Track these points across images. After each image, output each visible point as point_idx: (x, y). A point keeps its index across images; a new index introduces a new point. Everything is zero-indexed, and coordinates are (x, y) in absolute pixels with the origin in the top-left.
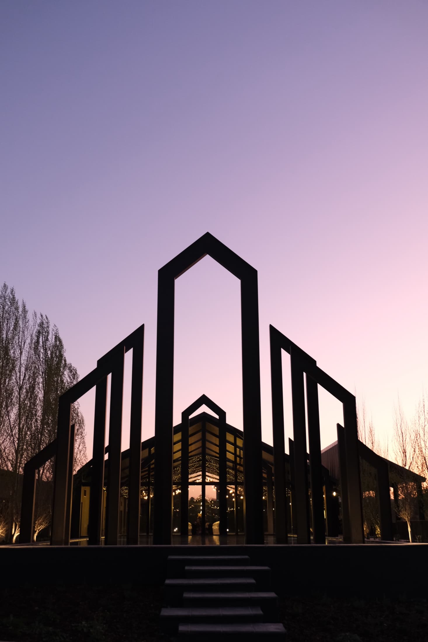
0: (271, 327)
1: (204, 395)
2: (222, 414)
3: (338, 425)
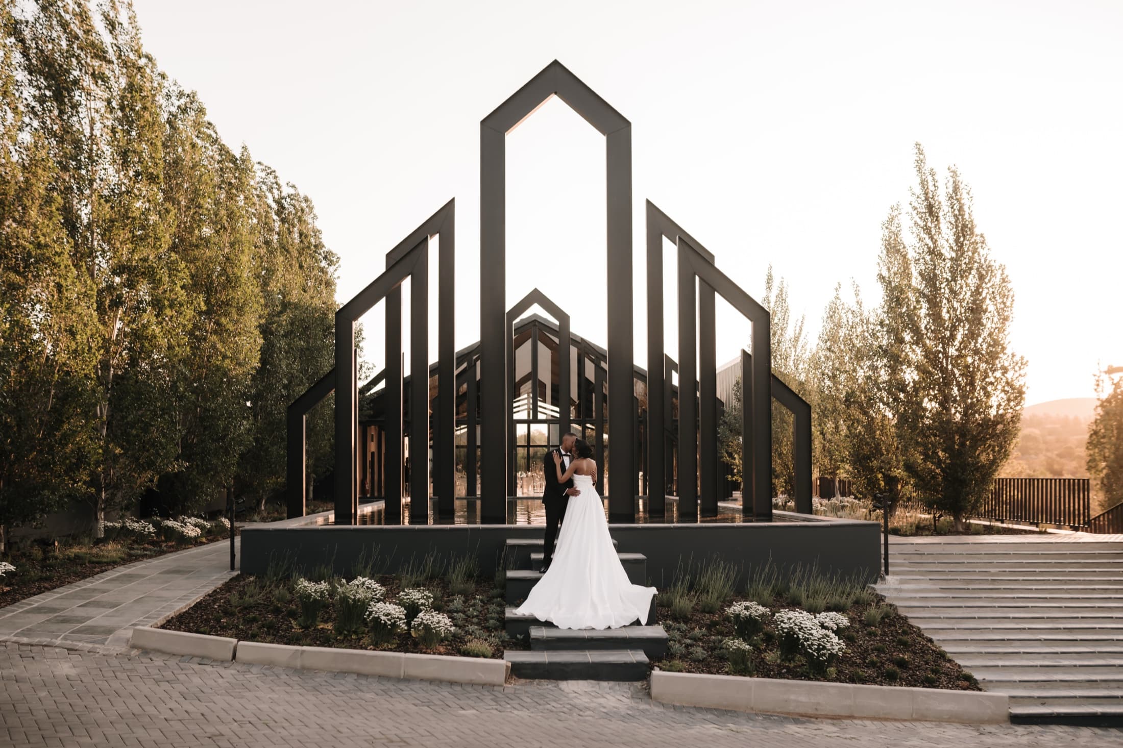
0: (649, 203)
1: (536, 290)
2: (564, 318)
3: (744, 352)
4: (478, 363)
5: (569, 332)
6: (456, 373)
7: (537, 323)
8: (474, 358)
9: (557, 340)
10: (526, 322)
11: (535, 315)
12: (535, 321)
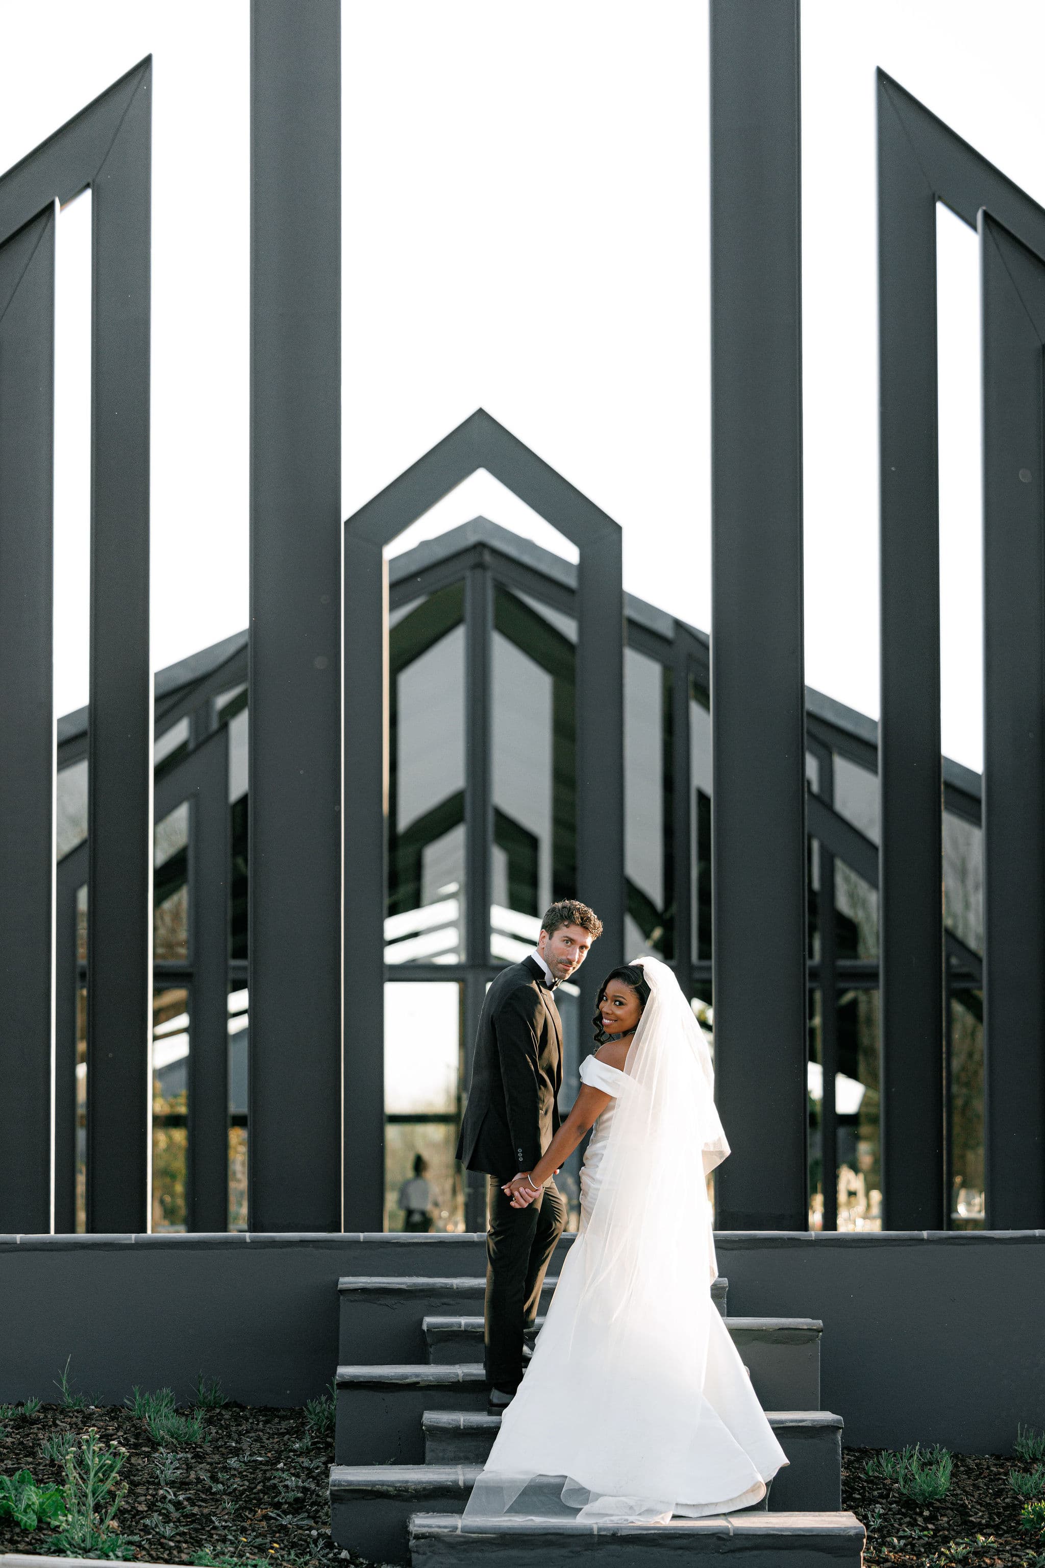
4: (240, 726)
5: (620, 592)
6: (156, 752)
7: (487, 557)
8: (222, 701)
9: (568, 627)
10: (441, 553)
11: (480, 522)
12: (481, 546)
